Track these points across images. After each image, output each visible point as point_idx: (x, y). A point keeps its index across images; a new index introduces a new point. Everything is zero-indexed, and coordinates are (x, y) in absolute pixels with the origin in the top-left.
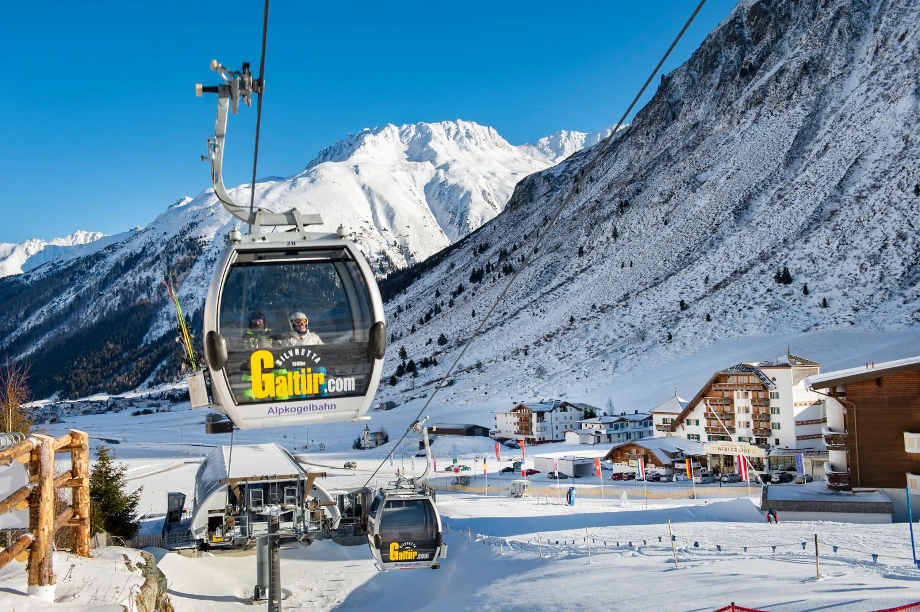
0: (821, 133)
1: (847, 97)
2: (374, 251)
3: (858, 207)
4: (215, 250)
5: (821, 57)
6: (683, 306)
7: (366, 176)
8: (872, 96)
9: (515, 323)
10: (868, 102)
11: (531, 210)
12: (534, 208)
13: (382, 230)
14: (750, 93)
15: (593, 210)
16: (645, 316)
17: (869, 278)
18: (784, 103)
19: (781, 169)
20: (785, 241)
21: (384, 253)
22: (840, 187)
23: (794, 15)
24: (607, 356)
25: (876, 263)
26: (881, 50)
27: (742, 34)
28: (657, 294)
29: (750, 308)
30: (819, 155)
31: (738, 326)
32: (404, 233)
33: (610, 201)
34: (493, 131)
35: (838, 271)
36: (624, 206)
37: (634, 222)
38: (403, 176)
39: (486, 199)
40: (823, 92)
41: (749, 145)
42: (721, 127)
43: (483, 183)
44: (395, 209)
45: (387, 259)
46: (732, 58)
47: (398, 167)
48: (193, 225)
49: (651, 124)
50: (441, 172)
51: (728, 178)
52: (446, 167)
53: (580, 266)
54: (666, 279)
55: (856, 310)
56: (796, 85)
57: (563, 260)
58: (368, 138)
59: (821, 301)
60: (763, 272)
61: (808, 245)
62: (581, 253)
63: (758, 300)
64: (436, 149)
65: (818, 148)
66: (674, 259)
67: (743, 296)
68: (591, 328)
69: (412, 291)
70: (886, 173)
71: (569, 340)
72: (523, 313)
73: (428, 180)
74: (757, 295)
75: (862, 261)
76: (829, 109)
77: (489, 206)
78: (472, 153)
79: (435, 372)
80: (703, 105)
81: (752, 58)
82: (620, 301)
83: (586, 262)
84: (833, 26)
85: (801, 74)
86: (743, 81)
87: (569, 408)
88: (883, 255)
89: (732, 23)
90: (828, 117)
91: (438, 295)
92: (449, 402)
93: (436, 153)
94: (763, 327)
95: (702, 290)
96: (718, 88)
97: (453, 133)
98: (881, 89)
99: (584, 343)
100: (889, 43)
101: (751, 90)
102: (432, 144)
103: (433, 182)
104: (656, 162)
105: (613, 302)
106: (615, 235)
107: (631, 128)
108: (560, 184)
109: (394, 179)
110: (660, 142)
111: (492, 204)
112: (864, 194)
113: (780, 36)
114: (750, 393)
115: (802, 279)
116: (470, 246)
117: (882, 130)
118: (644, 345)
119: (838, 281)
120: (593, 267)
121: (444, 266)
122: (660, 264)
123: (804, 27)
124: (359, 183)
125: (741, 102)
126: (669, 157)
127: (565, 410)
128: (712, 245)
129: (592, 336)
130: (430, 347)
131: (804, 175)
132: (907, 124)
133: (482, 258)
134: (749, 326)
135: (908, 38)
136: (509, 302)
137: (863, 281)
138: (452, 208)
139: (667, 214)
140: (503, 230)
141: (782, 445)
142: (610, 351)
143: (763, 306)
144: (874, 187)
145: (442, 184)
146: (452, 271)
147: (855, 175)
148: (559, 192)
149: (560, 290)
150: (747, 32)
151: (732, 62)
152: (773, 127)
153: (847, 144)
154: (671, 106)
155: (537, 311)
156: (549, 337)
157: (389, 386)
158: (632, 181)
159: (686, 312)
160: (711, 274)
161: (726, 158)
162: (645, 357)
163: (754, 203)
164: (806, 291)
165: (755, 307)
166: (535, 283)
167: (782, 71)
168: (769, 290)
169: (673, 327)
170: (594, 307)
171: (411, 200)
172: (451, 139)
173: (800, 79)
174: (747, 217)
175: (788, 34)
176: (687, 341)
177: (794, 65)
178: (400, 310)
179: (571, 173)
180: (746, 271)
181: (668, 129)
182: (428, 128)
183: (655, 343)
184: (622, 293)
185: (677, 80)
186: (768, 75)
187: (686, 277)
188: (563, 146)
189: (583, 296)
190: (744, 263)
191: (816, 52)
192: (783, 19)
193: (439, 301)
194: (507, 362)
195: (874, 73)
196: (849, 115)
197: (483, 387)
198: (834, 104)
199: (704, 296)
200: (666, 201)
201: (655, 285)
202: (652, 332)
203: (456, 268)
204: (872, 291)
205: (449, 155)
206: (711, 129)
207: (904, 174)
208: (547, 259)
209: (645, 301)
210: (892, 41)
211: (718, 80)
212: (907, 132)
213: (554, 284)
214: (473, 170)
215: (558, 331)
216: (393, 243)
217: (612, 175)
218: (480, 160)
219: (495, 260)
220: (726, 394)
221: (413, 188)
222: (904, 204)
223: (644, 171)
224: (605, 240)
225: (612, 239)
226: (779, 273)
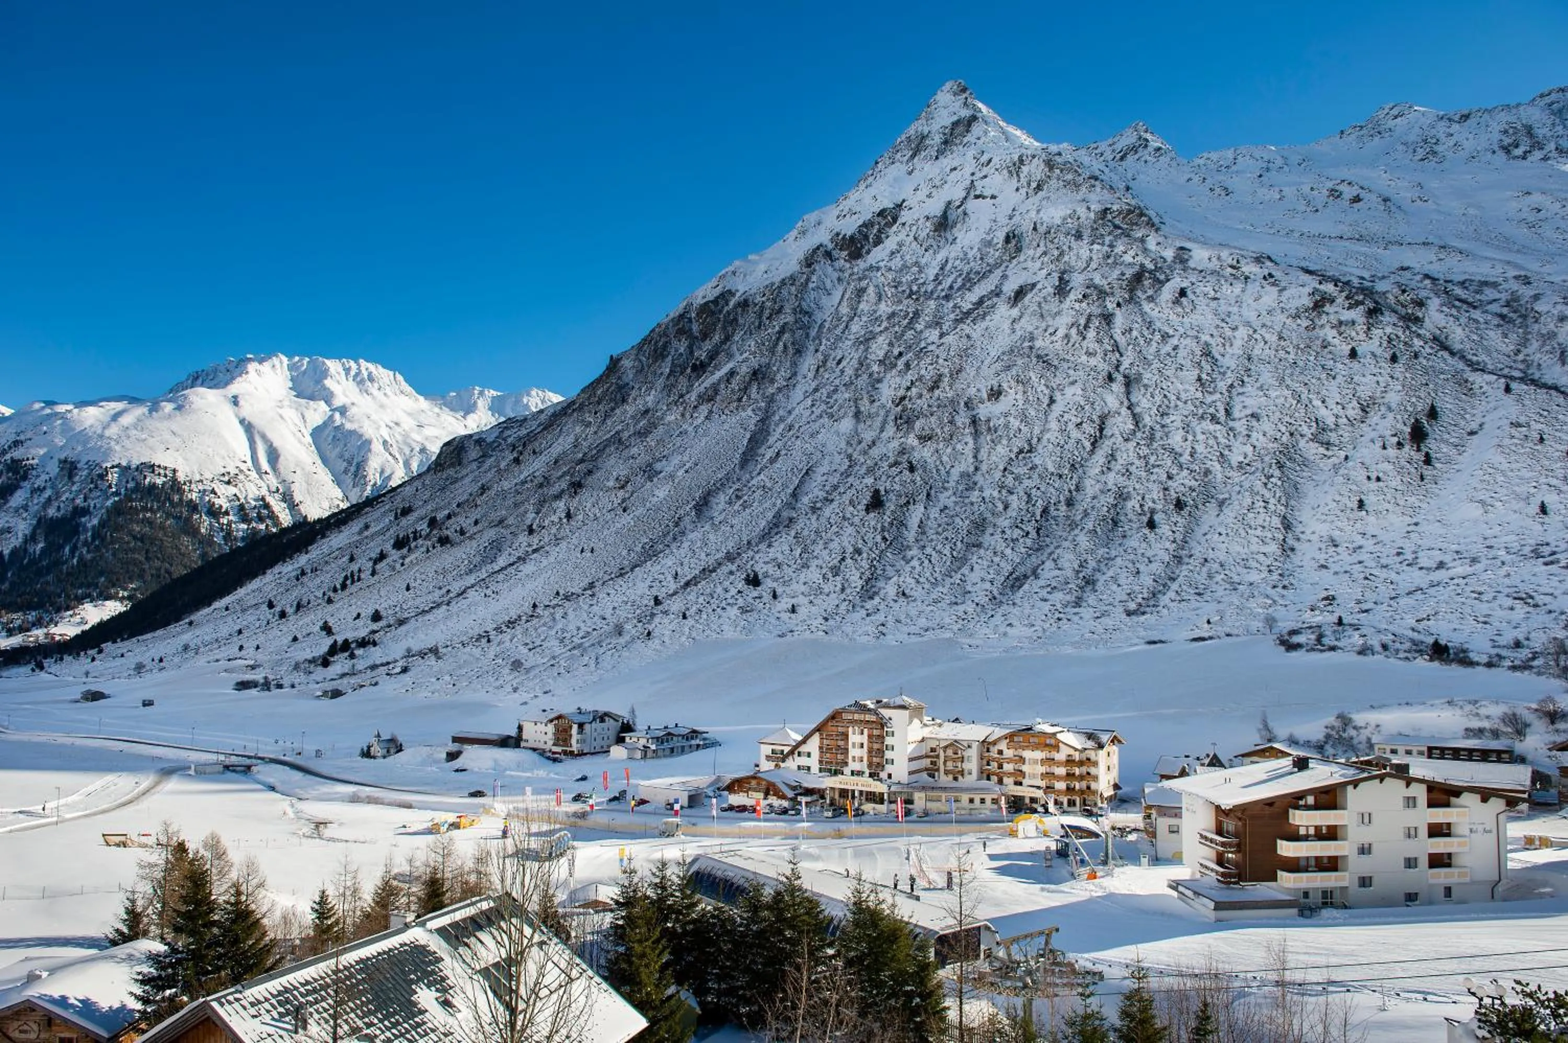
0: (772, 440)
1: (794, 409)
2: (251, 496)
3: (815, 517)
4: (44, 477)
5: (768, 365)
6: (657, 602)
7: (247, 411)
8: (817, 412)
9: (463, 603)
10: (813, 417)
11: (460, 475)
12: (464, 472)
13: (261, 473)
14: (702, 389)
15: (541, 486)
16: (614, 608)
17: (832, 588)
18: (735, 404)
19: (737, 469)
20: (749, 543)
21: (263, 499)
22: (795, 495)
23: (741, 321)
24: (585, 650)
25: (837, 574)
26: (821, 370)
27: (691, 329)
28: (624, 585)
29: (723, 609)
30: (772, 461)
31: (714, 627)
32: (290, 477)
33: (559, 478)
34: (400, 378)
35: (802, 578)
36: (577, 486)
37: (589, 505)
38: (291, 414)
39: (386, 449)
40: (771, 400)
41: (704, 441)
42: (673, 417)
43: (385, 433)
44: (281, 451)
45: (267, 506)
46: (682, 350)
47: (286, 403)
48: (16, 443)
49: (599, 403)
50: (337, 416)
51: (687, 472)
52: (343, 410)
53: (530, 545)
54: (632, 570)
55: (826, 619)
56: (746, 388)
57: (509, 537)
58: (252, 367)
59: (790, 607)
60: (731, 573)
61: (772, 550)
62: (531, 531)
63: (731, 601)
64: (332, 389)
65: (770, 454)
66: (638, 549)
67: (715, 596)
68: (558, 616)
69: (316, 552)
70: (835, 487)
71: (536, 629)
72: (471, 593)
73: (320, 422)
74: (728, 595)
75: (824, 571)
76: (777, 418)
77: (390, 458)
78: (374, 398)
79: (375, 655)
80: (653, 392)
81: (701, 354)
82: (585, 590)
83: (536, 541)
84: (778, 339)
85: (751, 380)
86: (694, 375)
87: (607, 719)
88: (842, 567)
89: (681, 316)
90: (777, 425)
91: (352, 559)
92: (409, 694)
93: (332, 393)
94: (739, 629)
95: (673, 586)
96: (668, 378)
97: (353, 373)
98: (824, 407)
99: (553, 633)
100: (829, 364)
101: (703, 386)
102: (328, 382)
103: (325, 424)
104: (607, 443)
105: (576, 590)
106: (569, 516)
107: (573, 403)
108: (493, 450)
109: (281, 417)
110: (609, 422)
111: (394, 457)
112: (818, 505)
113: (727, 338)
114: (866, 731)
115: (768, 584)
116: (387, 507)
117: (828, 445)
118: (622, 640)
119: (803, 588)
120: (547, 548)
121: (355, 526)
122: (624, 553)
123: (751, 334)
124: (237, 416)
125: (693, 396)
126: (620, 440)
127: (602, 721)
128: (675, 539)
129: (560, 626)
130: (359, 623)
131: (759, 478)
132: (849, 443)
133: (404, 522)
134: (724, 627)
135: (844, 363)
136: (450, 579)
137: (826, 591)
138: (347, 456)
139: (624, 501)
140: (428, 493)
141: (895, 779)
142: (587, 645)
143: (736, 607)
144: (826, 499)
145: (337, 428)
146: (366, 533)
147: (806, 485)
148: (493, 459)
149: (511, 570)
150: (695, 327)
151: (681, 354)
152: (726, 426)
153: (797, 454)
154: (620, 388)
155: (489, 592)
156: (511, 624)
157: (320, 668)
158: (582, 461)
159: (660, 608)
160: (679, 570)
161: (682, 450)
162: (625, 654)
163: (713, 500)
164: (775, 596)
165: (728, 608)
166: (478, 558)
167: (732, 373)
168: (739, 592)
169: (649, 623)
170: (558, 593)
171: (300, 442)
172: (351, 379)
173: (750, 382)
174: (707, 514)
175: (736, 338)
176: (666, 639)
177: (744, 370)
178: (303, 573)
179: (505, 440)
180: (714, 570)
181: (618, 411)
182: (324, 363)
183: (633, 640)
184: (587, 581)
185: (627, 363)
186: (719, 374)
187: (653, 570)
188: (475, 403)
189: (540, 580)
190: (711, 561)
191: (764, 360)
192: (731, 323)
193: (354, 567)
194: (468, 649)
195: (816, 390)
196: (797, 426)
197: (447, 678)
198: (781, 412)
199: (675, 593)
200: (622, 487)
201: (621, 575)
202: (628, 627)
203: (372, 530)
204: (837, 602)
205: (346, 396)
206: (662, 419)
207: (853, 491)
208: (491, 534)
209: (612, 592)
210: (831, 364)
211: (668, 370)
212: (850, 451)
213: (501, 562)
214: (374, 417)
215: (520, 617)
216: (274, 489)
217: (556, 450)
218: (382, 406)
219: (423, 527)
220: (840, 729)
221: (303, 430)
222: (856, 520)
223: (594, 452)
224: (557, 520)
225: (565, 520)
226: (748, 576)
